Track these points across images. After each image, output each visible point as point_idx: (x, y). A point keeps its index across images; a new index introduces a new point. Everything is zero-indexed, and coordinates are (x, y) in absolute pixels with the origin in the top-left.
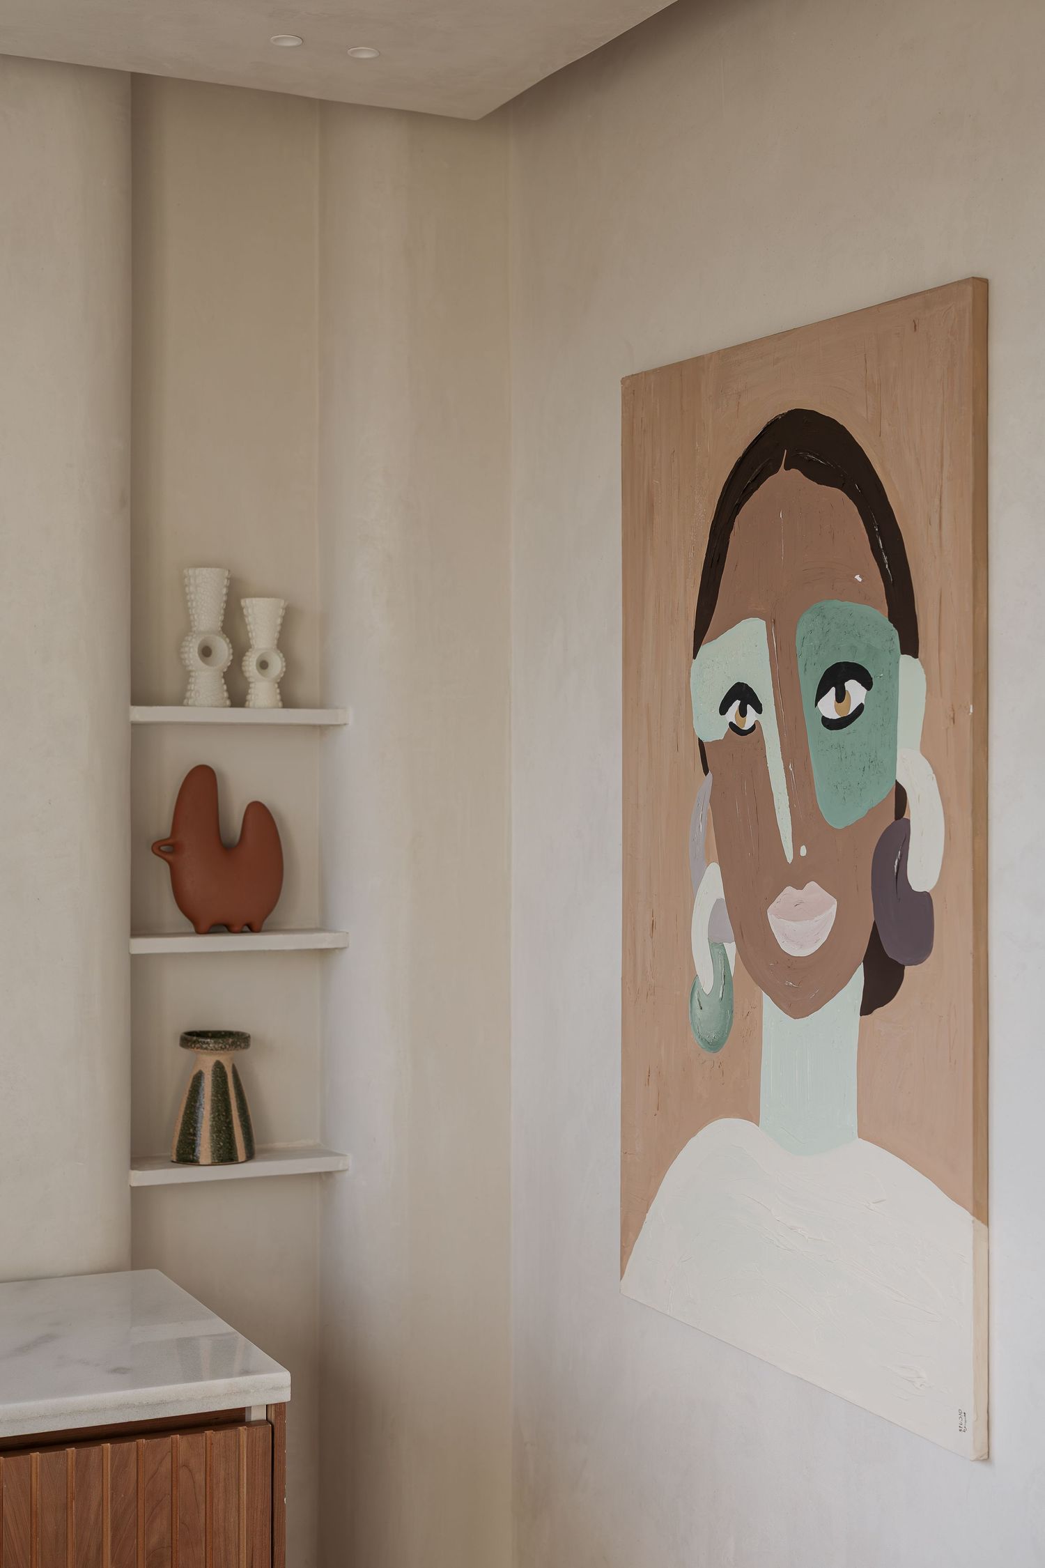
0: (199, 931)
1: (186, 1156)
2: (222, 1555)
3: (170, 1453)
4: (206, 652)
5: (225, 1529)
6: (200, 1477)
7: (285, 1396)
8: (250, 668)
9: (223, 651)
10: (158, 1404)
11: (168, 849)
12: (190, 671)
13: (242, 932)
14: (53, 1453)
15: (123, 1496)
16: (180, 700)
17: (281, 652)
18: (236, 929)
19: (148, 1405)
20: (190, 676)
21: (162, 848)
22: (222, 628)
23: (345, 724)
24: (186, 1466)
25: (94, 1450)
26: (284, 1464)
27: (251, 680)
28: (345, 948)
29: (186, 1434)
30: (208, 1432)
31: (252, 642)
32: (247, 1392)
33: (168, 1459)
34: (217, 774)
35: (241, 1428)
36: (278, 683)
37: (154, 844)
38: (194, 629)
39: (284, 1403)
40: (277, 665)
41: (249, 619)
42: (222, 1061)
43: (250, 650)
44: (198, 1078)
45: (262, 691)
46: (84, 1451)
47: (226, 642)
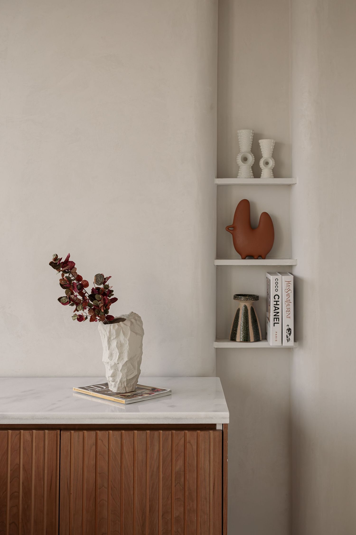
0: (243, 258)
1: (233, 339)
2: (203, 477)
3: (184, 437)
4: (245, 159)
5: (204, 468)
6: (195, 447)
7: (227, 421)
8: (261, 165)
9: (251, 159)
10: (179, 419)
11: (231, 229)
12: (240, 166)
13: (257, 259)
14: (141, 432)
15: (166, 450)
16: (236, 176)
17: (273, 158)
18: (255, 257)
19: (175, 418)
20: (240, 168)
21: (229, 229)
22: (251, 151)
23: (296, 183)
24: (189, 442)
25: (156, 433)
26: (227, 446)
27: (262, 169)
28: (296, 265)
29: (190, 431)
30: (198, 431)
31: (263, 155)
32: (212, 418)
33: (183, 439)
34: (250, 203)
35: (211, 431)
36: (272, 170)
37: (227, 227)
38: (241, 151)
39: (227, 424)
40: (272, 163)
41: (261, 147)
42: (246, 305)
43: (262, 158)
44: (238, 310)
45: (266, 172)
46: (152, 432)
47: (251, 155)
